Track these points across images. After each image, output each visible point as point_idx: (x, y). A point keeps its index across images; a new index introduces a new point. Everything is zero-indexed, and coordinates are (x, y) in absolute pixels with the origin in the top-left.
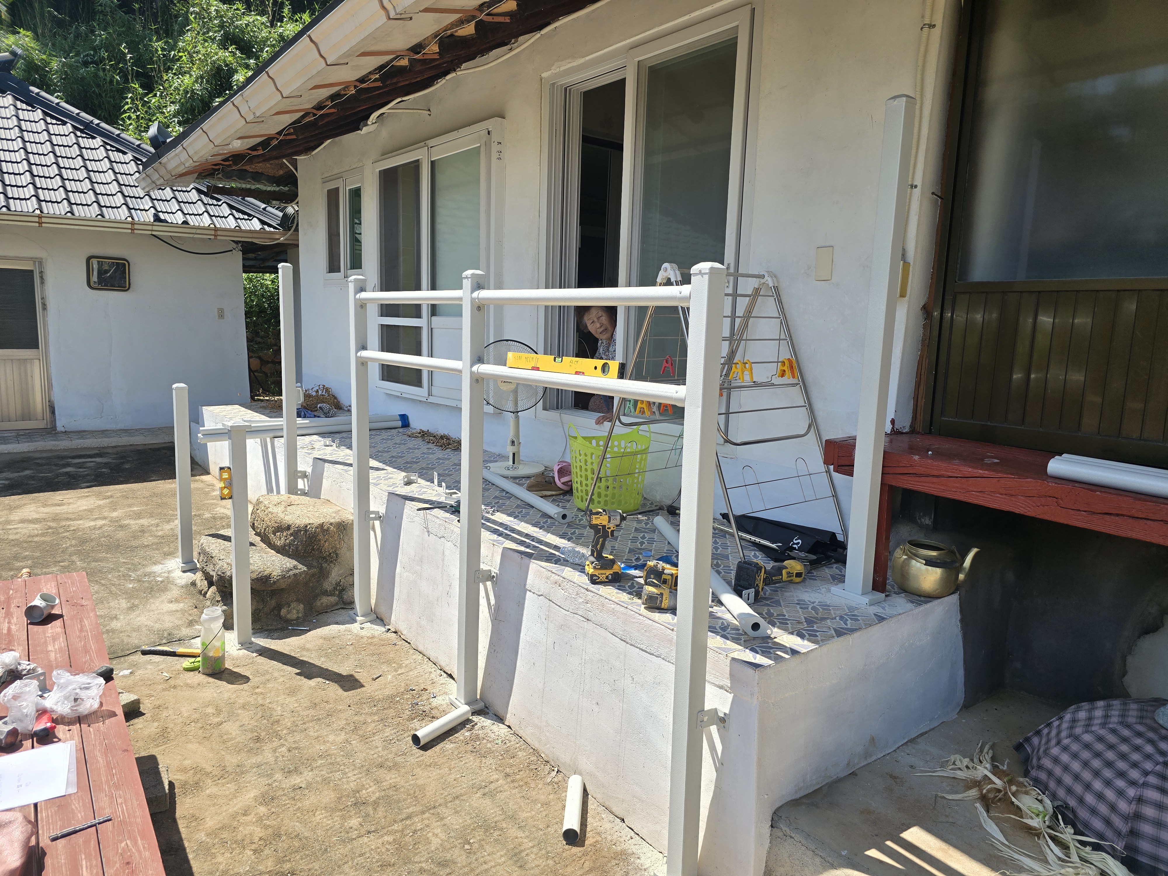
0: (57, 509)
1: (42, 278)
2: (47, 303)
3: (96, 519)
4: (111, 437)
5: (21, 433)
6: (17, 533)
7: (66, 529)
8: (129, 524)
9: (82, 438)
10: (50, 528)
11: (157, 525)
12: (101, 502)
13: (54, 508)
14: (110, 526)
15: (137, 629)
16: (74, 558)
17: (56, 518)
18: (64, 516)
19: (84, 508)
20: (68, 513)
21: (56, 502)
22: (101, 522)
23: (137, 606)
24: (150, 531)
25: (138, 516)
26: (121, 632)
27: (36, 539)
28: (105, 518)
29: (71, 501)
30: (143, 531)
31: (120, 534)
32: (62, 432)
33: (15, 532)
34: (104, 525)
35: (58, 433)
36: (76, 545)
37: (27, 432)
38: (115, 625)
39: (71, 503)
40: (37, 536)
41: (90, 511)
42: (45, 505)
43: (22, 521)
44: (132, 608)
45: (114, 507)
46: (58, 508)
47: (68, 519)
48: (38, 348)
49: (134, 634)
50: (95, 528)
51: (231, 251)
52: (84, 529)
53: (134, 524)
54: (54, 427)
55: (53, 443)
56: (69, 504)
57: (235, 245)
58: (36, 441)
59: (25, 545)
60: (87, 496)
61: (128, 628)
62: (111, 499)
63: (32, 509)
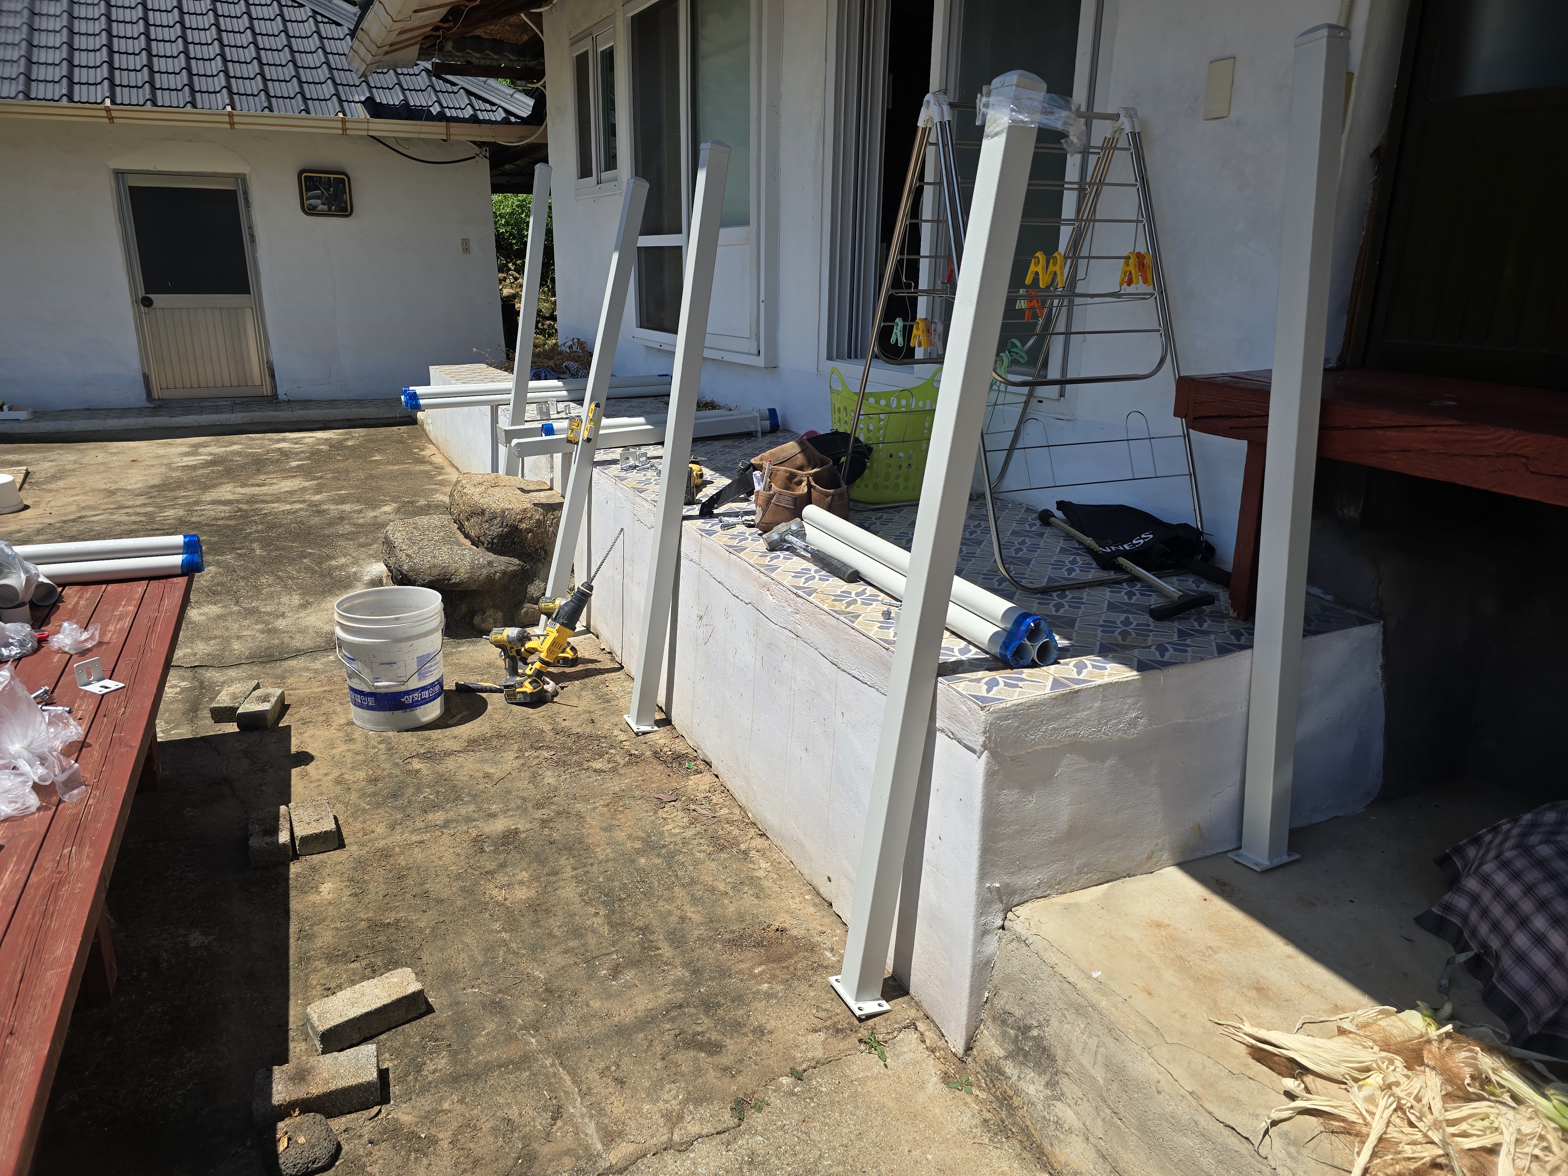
0: (256, 490)
1: (247, 200)
2: (256, 234)
3: (295, 502)
4: (339, 408)
5: (238, 401)
6: (202, 515)
7: (256, 512)
8: (328, 510)
9: (306, 408)
10: (240, 510)
11: (360, 511)
12: (307, 484)
13: (253, 488)
14: (307, 510)
15: (303, 631)
16: (255, 545)
17: (252, 500)
18: (261, 498)
19: (286, 489)
20: (266, 495)
21: (257, 482)
22: (298, 506)
23: (310, 604)
24: (350, 518)
25: (342, 500)
26: (284, 632)
27: (220, 523)
28: (304, 501)
29: (275, 481)
30: (342, 519)
31: (316, 520)
32: (285, 401)
33: (200, 513)
34: (301, 509)
35: (280, 402)
36: (262, 531)
37: (244, 400)
38: (281, 624)
39: (274, 484)
40: (222, 519)
41: (291, 493)
42: (244, 485)
43: (213, 502)
44: (304, 606)
45: (318, 490)
46: (257, 488)
47: (263, 502)
48: (250, 293)
49: (298, 636)
50: (289, 512)
51: (474, 157)
52: (276, 513)
53: (334, 509)
54: (275, 396)
55: (272, 413)
56: (271, 484)
57: (477, 150)
58: (252, 411)
59: (206, 528)
60: (294, 476)
61: (294, 629)
62: (320, 481)
63: (228, 489)
